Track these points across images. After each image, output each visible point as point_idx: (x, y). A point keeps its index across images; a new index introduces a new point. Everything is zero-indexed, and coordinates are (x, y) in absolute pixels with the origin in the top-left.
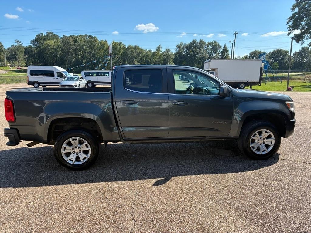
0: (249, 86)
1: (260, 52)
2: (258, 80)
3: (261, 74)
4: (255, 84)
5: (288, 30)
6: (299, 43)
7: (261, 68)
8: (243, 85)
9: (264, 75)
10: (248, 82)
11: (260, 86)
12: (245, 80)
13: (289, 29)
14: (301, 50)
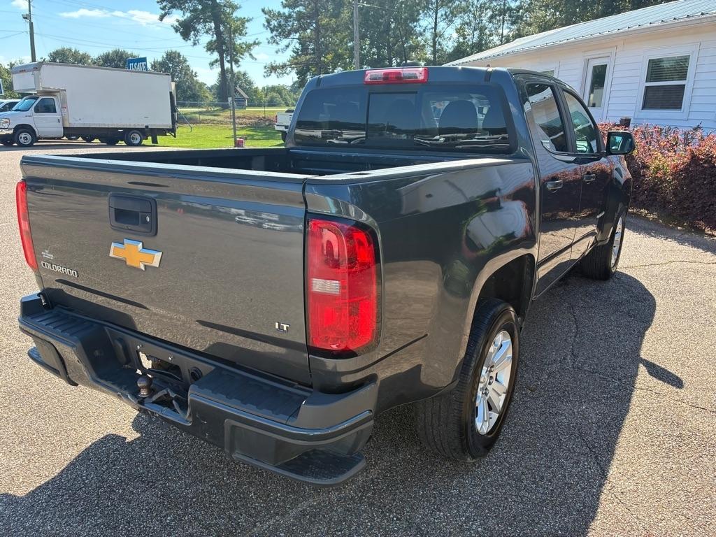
0: (150, 138)
1: (76, 52)
2: (168, 123)
3: (173, 110)
4: (163, 132)
5: (159, 6)
6: (189, 41)
7: (171, 93)
8: (137, 136)
9: (181, 110)
10: (147, 127)
11: (175, 136)
12: (141, 124)
13: (161, 6)
14: (165, 56)
